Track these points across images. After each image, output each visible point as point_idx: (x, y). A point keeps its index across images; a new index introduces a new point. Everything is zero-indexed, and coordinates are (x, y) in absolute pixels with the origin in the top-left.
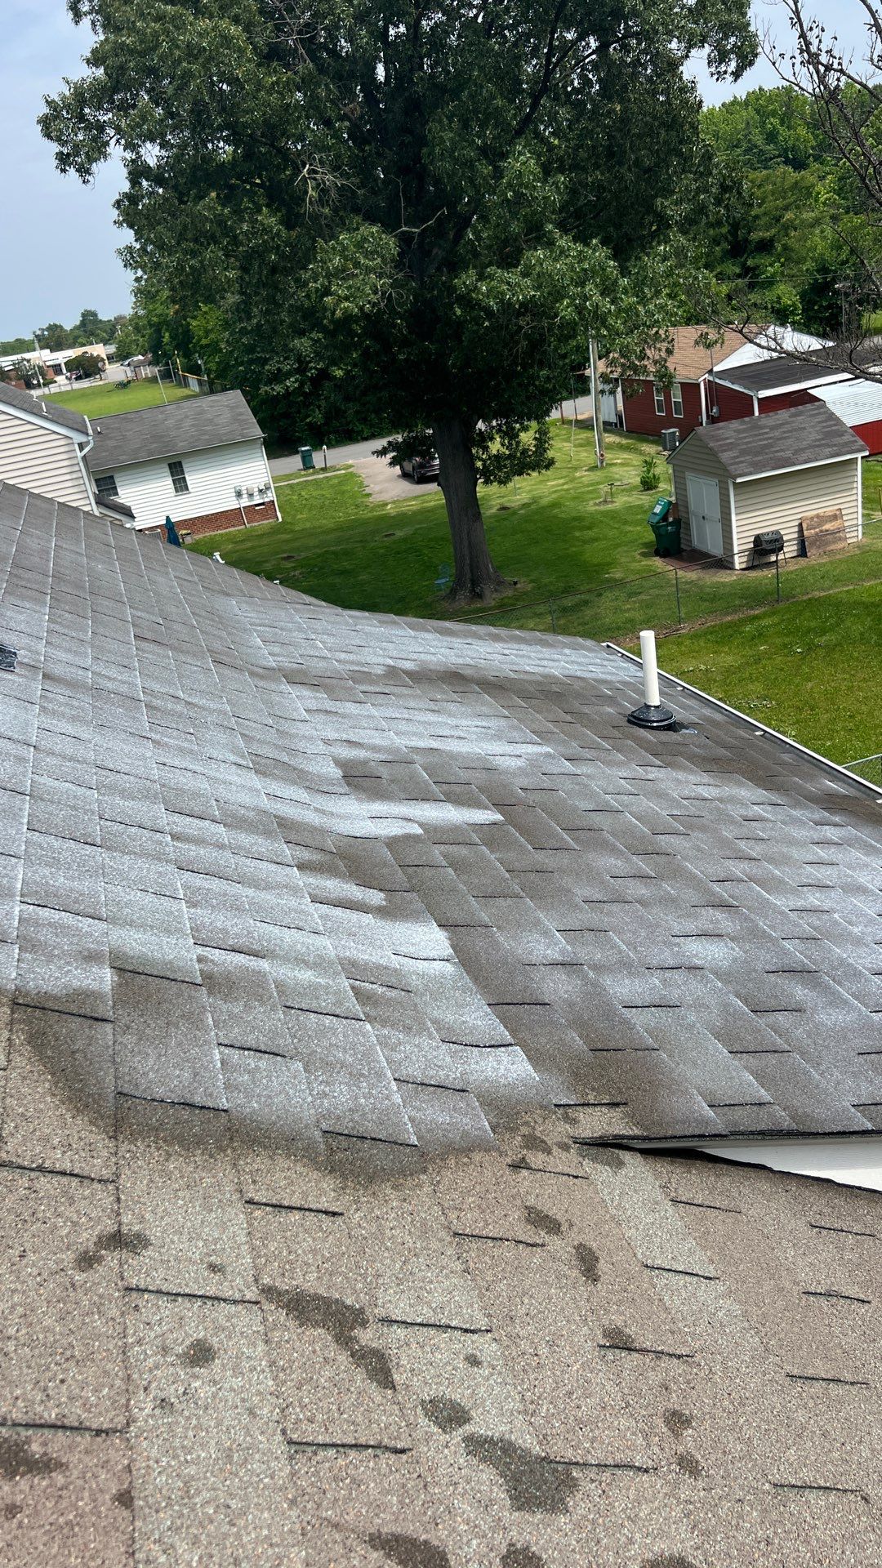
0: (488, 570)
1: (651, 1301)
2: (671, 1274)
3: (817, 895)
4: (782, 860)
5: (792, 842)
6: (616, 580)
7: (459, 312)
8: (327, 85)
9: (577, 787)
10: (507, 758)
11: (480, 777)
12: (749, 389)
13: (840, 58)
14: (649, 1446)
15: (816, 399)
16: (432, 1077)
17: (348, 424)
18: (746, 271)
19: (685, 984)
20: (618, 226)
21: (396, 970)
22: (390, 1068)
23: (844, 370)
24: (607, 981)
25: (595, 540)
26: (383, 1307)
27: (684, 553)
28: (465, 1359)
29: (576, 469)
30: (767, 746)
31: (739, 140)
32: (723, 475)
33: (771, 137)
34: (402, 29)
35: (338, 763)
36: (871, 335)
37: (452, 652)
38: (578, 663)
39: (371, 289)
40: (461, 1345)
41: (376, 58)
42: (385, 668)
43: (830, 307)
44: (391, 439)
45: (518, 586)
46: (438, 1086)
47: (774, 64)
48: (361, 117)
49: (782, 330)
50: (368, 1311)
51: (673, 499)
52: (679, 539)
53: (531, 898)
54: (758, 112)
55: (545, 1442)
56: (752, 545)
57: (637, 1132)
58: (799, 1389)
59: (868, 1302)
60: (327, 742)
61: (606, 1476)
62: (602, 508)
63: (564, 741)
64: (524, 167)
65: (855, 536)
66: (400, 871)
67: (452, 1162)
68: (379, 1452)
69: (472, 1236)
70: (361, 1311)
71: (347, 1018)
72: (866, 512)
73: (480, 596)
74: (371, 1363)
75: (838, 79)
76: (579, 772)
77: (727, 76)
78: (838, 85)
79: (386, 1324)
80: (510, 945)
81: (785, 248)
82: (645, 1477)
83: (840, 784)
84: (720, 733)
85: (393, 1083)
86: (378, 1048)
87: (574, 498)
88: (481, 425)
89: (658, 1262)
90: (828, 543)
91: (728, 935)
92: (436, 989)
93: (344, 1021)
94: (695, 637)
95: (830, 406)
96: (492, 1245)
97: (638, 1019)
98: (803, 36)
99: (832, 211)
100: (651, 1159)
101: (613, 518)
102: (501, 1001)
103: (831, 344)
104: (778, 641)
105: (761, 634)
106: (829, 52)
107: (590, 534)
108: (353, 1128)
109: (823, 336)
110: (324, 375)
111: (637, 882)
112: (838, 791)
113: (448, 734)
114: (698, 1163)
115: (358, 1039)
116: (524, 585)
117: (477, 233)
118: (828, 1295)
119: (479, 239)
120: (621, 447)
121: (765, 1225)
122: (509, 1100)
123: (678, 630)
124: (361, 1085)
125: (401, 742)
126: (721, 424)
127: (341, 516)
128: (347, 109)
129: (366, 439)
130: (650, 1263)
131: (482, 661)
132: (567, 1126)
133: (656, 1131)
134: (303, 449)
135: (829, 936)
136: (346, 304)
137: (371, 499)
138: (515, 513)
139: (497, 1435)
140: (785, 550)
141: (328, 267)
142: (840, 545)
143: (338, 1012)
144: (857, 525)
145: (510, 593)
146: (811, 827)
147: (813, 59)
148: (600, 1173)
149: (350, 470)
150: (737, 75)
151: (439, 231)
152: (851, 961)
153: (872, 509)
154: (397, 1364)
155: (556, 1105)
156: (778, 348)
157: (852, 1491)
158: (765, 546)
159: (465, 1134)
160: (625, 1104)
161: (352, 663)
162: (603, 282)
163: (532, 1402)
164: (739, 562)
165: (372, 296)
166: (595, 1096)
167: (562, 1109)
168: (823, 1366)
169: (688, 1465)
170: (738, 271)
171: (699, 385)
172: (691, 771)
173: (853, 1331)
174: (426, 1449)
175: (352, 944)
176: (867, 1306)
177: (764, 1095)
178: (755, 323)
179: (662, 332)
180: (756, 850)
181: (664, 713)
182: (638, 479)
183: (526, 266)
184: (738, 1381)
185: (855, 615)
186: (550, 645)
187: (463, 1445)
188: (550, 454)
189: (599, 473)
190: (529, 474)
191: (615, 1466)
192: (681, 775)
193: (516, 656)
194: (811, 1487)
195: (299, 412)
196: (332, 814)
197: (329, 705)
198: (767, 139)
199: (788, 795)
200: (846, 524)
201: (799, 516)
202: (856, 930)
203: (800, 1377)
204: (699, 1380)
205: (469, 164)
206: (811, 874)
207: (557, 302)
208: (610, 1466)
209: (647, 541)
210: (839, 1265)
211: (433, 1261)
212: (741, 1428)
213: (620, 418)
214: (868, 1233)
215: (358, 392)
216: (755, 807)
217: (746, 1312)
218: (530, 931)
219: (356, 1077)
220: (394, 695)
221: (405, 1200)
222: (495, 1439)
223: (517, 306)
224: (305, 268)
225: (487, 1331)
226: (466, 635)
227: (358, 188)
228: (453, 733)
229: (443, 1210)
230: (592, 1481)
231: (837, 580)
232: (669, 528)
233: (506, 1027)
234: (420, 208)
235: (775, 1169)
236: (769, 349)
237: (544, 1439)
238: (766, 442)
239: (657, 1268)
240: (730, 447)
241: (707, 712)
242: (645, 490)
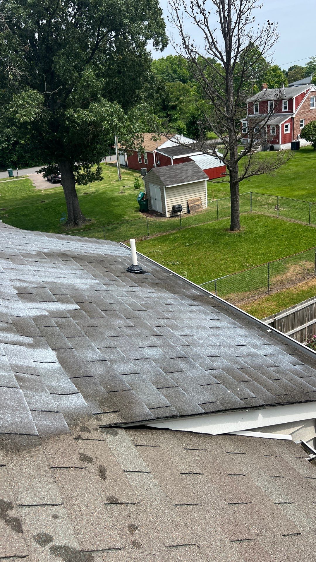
0: (80, 215)
1: (125, 484)
2: (133, 473)
3: (189, 330)
4: (179, 318)
5: (181, 312)
6: (126, 220)
7: (67, 123)
8: (16, 38)
9: (107, 295)
10: (82, 285)
11: (71, 292)
12: (170, 156)
13: (195, 48)
14: (122, 539)
15: (191, 160)
16: (46, 408)
17: (26, 161)
18: (168, 116)
19: (143, 365)
20: (124, 97)
21: (34, 368)
22: (29, 406)
23: (200, 151)
24: (115, 366)
25: (119, 205)
26: (20, 500)
27: (149, 211)
28: (52, 517)
29: (111, 180)
30: (174, 279)
31: (164, 72)
32: (162, 185)
33: (175, 72)
34: (44, 21)
35: (15, 288)
36: (208, 140)
37: (62, 246)
38: (110, 250)
39: (33, 113)
40: (51, 511)
41: (35, 31)
42: (36, 252)
43: (196, 129)
44: (42, 167)
45: (92, 221)
46: (48, 411)
47: (174, 47)
48: (30, 51)
49: (180, 136)
50: (14, 503)
51: (145, 192)
52: (148, 206)
53: (89, 337)
54: (170, 63)
55: (82, 544)
56: (172, 209)
57: (123, 421)
58: (177, 509)
59: (203, 474)
60: (11, 280)
61: (105, 554)
62: (121, 194)
63: (104, 278)
64: (89, 75)
65: (205, 206)
66: (38, 329)
67: (52, 440)
68: (15, 558)
69: (58, 468)
70: (11, 503)
71: (12, 388)
72: (209, 198)
73: (77, 225)
74: (14, 523)
75: (195, 55)
76: (108, 289)
77: (159, 50)
78: (195, 57)
79: (21, 507)
80: (79, 355)
81: (180, 109)
82: (120, 552)
83: (197, 291)
84: (158, 274)
85: (30, 411)
86: (24, 398)
87: (111, 191)
88: (76, 164)
89: (129, 469)
90: (196, 209)
91: (158, 346)
92: (50, 374)
93: (11, 389)
94: (154, 240)
95: (196, 163)
96: (65, 470)
97: (125, 379)
98: (183, 39)
99: (195, 98)
100: (128, 431)
101: (125, 198)
102: (75, 376)
103: (195, 142)
104: (181, 242)
105: (175, 239)
106: (192, 45)
107: (117, 203)
108: (12, 431)
109: (193, 139)
110: (17, 143)
111: (127, 329)
112: (197, 294)
113: (60, 276)
114: (145, 430)
115: (17, 396)
116: (93, 221)
117: (74, 96)
118: (189, 473)
119: (74, 98)
120: (127, 174)
121: (168, 451)
122: (75, 414)
123: (148, 238)
124: (16, 413)
125: (41, 280)
126: (160, 167)
127: (24, 194)
128: (24, 48)
129: (34, 167)
130: (126, 469)
131: (74, 249)
132: (97, 422)
133: (130, 420)
134: (9, 169)
135: (192, 344)
136: (24, 118)
137: (35, 189)
138: (90, 195)
139: (63, 544)
140: (183, 211)
141: (17, 104)
142: (200, 210)
143: (9, 385)
144: (206, 203)
145: (88, 224)
146: (187, 306)
147: (187, 47)
148: (109, 438)
149: (27, 178)
150: (162, 50)
151: (59, 93)
152: (199, 353)
153: (210, 198)
154: (25, 522)
155: (93, 414)
156: (178, 142)
157: (194, 544)
158: (176, 209)
159: (58, 429)
160: (119, 411)
161: (23, 250)
162: (119, 116)
163: (78, 530)
164: (168, 215)
165: (34, 115)
166: (108, 409)
167: (95, 415)
168: (186, 500)
169: (136, 544)
170: (165, 115)
171: (153, 153)
172: (148, 288)
173: (197, 485)
174: (34, 554)
175: (16, 358)
176: (202, 476)
177: (168, 403)
178: (171, 133)
179: (139, 135)
180: (169, 315)
181: (139, 268)
182: (133, 185)
183: (91, 109)
184: (156, 510)
185: (206, 233)
186: (100, 243)
187: (50, 551)
188: (102, 175)
189: (119, 182)
190: (94, 182)
191: (108, 549)
192: (144, 290)
193: (87, 247)
194: (180, 545)
195: (7, 156)
196: (11, 308)
197: (13, 266)
198: (173, 72)
199: (180, 295)
200: (202, 202)
201: (187, 200)
202: (201, 342)
203: (178, 505)
204: (141, 511)
205: (69, 71)
206: (187, 323)
207: (102, 122)
208: (107, 549)
209: (136, 206)
210: (194, 462)
211: (42, 479)
212: (156, 527)
213: (126, 163)
214: (204, 449)
215: (30, 150)
216: (169, 300)
217: (160, 483)
218: (87, 349)
219: (14, 410)
220: (39, 262)
221: (32, 457)
222: (62, 546)
223: (88, 122)
224: (8, 103)
225: (62, 504)
226: (68, 239)
227: (29, 76)
228: (61, 276)
229: (47, 458)
230: (99, 556)
231: (200, 221)
232: (144, 202)
233: (76, 386)
234: (52, 85)
235: (173, 429)
236: (175, 142)
237: (81, 543)
238: (175, 174)
239: (128, 471)
240: (164, 175)
241: (154, 267)
242: (136, 189)
